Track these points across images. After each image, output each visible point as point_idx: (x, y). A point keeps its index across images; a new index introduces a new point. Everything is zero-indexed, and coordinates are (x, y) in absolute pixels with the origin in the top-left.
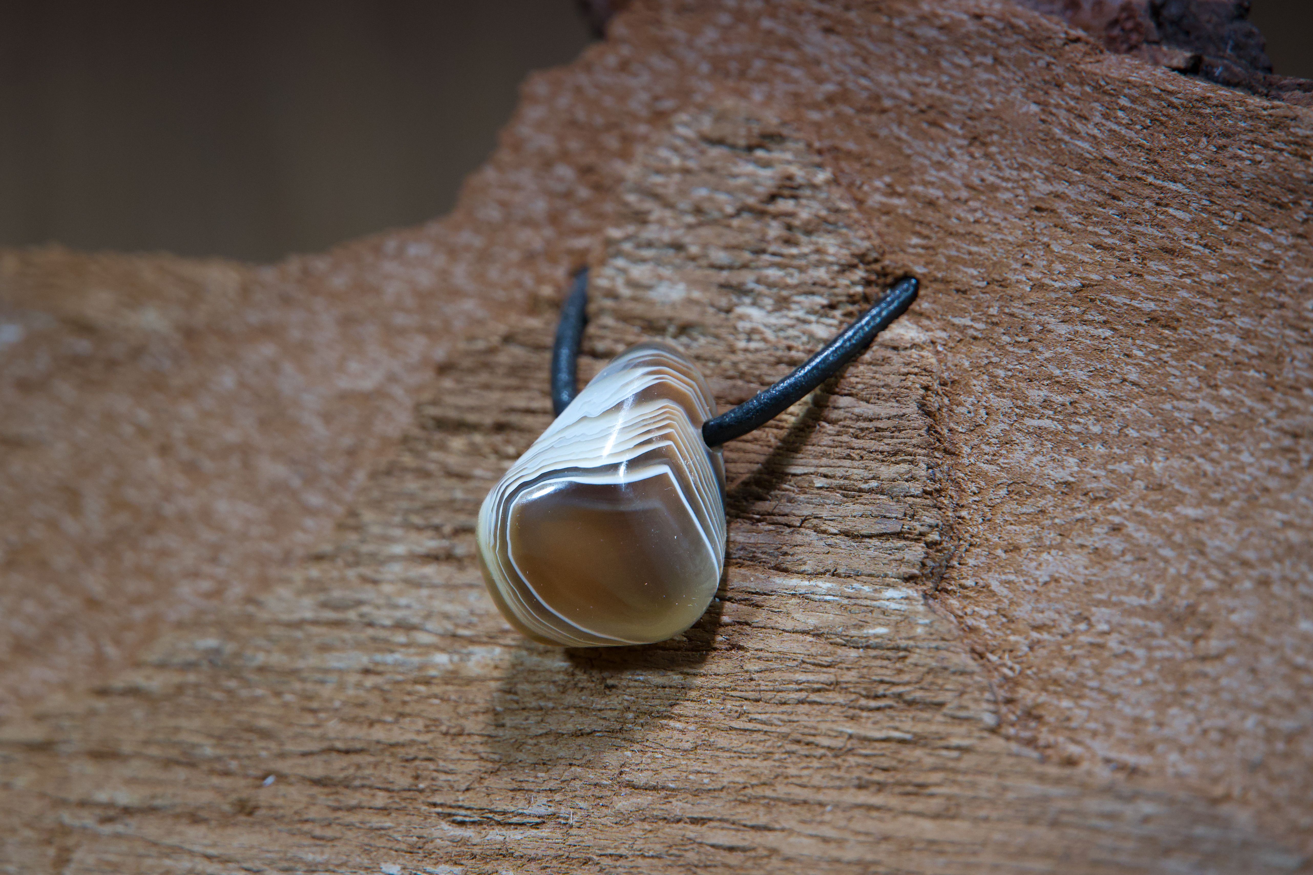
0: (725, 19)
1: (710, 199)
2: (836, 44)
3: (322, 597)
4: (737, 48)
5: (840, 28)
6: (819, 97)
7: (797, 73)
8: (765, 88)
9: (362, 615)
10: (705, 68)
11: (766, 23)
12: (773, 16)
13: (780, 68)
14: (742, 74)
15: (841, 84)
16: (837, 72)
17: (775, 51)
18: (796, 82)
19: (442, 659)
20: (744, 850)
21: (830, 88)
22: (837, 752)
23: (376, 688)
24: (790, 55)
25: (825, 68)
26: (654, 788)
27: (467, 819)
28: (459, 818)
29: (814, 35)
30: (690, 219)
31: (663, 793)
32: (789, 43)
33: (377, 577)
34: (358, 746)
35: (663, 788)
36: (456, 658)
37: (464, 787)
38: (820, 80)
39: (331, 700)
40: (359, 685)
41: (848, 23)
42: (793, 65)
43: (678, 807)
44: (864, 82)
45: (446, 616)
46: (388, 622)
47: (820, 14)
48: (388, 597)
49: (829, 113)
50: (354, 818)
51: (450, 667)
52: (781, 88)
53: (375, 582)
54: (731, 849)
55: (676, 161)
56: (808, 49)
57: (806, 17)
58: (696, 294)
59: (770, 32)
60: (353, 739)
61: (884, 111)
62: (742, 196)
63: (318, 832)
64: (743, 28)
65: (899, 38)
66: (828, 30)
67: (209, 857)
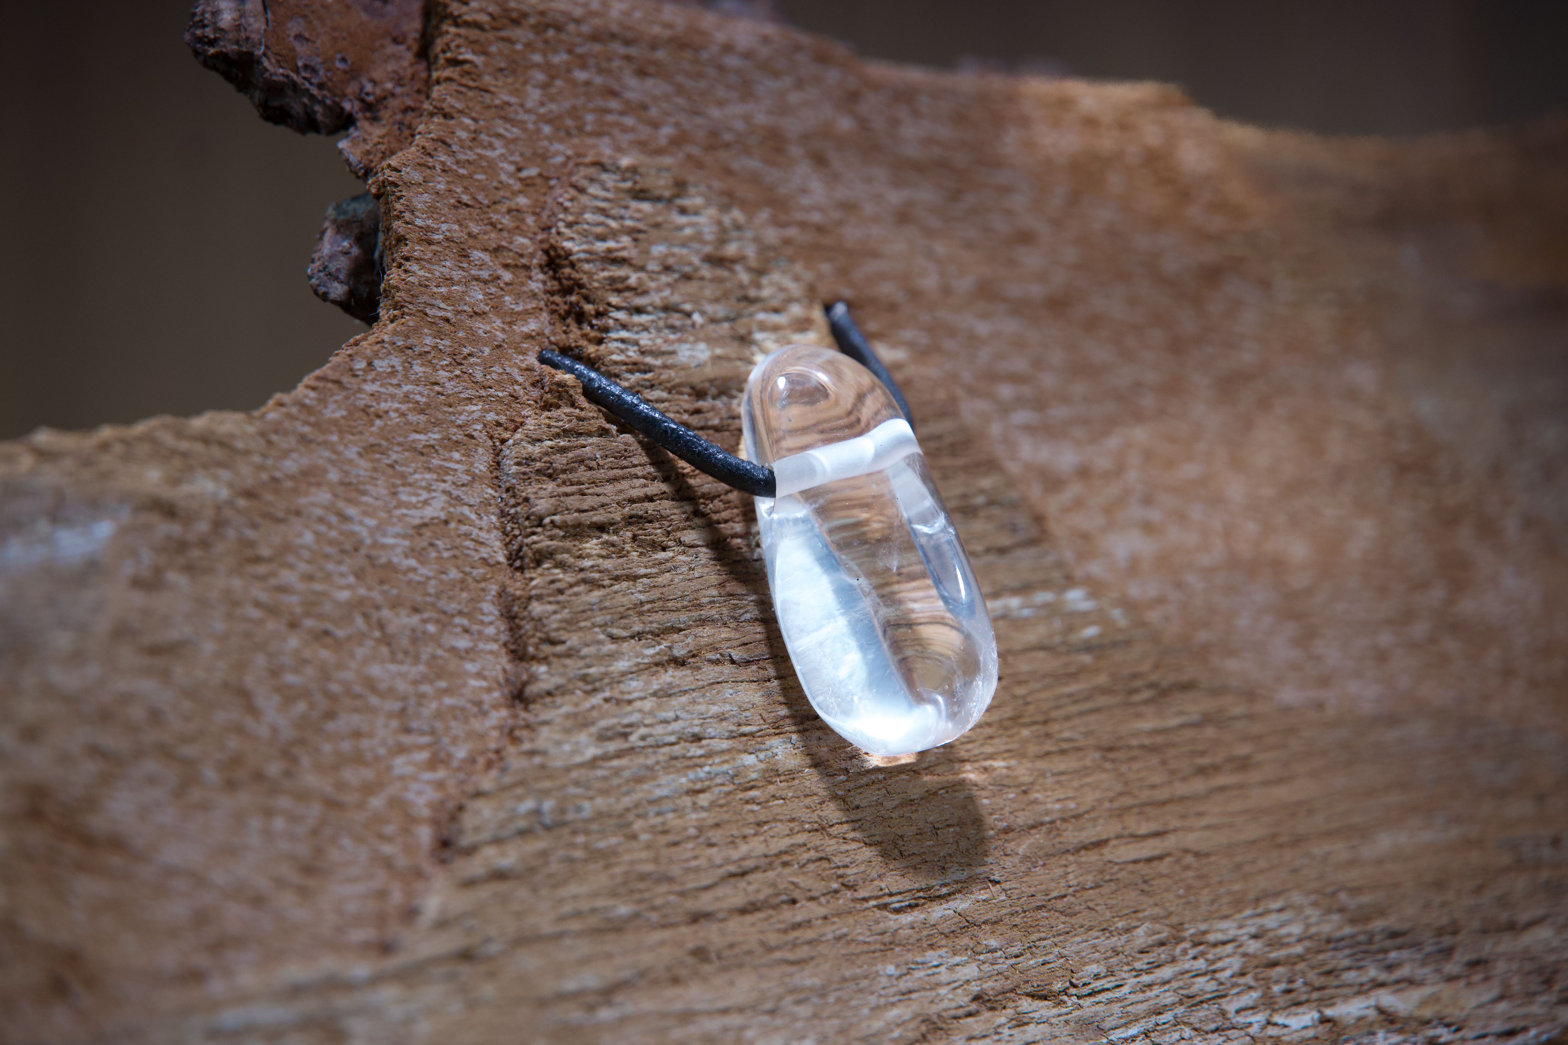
0: (540, 77)
1: (673, 255)
2: (655, 86)
3: (593, 730)
4: (566, 105)
5: (651, 69)
6: (663, 141)
7: (629, 121)
8: (606, 140)
9: (643, 738)
10: (547, 129)
11: (581, 75)
12: (583, 66)
13: (610, 118)
14: (580, 129)
15: (677, 125)
16: (668, 114)
17: (600, 102)
18: (632, 130)
19: (749, 760)
20: (1160, 858)
21: (667, 131)
22: (1153, 749)
23: (713, 804)
24: (613, 104)
25: (654, 112)
26: (1033, 827)
27: (903, 904)
28: (897, 905)
29: (632, 81)
30: (664, 279)
31: (1044, 829)
32: (612, 93)
33: (627, 697)
34: (749, 864)
35: (1042, 824)
36: (762, 756)
37: (874, 874)
38: (656, 125)
39: (685, 829)
40: (695, 807)
41: (657, 63)
42: (622, 113)
43: (1072, 836)
44: (699, 120)
45: (721, 718)
46: (673, 739)
47: (628, 58)
48: (651, 713)
49: (681, 155)
50: (810, 934)
51: (762, 766)
52: (624, 139)
53: (630, 702)
54: (1149, 860)
55: (613, 224)
56: (630, 95)
57: (616, 64)
58: (718, 351)
59: (588, 83)
60: (743, 859)
61: (727, 146)
62: (697, 246)
63: (790, 956)
64: (559, 83)
65: (711, 71)
66: (642, 73)
67: (725, 1011)
